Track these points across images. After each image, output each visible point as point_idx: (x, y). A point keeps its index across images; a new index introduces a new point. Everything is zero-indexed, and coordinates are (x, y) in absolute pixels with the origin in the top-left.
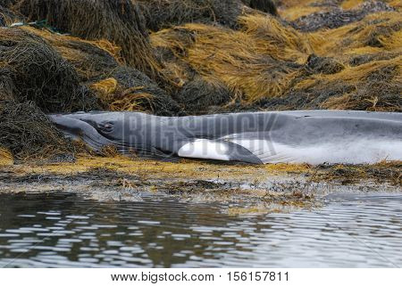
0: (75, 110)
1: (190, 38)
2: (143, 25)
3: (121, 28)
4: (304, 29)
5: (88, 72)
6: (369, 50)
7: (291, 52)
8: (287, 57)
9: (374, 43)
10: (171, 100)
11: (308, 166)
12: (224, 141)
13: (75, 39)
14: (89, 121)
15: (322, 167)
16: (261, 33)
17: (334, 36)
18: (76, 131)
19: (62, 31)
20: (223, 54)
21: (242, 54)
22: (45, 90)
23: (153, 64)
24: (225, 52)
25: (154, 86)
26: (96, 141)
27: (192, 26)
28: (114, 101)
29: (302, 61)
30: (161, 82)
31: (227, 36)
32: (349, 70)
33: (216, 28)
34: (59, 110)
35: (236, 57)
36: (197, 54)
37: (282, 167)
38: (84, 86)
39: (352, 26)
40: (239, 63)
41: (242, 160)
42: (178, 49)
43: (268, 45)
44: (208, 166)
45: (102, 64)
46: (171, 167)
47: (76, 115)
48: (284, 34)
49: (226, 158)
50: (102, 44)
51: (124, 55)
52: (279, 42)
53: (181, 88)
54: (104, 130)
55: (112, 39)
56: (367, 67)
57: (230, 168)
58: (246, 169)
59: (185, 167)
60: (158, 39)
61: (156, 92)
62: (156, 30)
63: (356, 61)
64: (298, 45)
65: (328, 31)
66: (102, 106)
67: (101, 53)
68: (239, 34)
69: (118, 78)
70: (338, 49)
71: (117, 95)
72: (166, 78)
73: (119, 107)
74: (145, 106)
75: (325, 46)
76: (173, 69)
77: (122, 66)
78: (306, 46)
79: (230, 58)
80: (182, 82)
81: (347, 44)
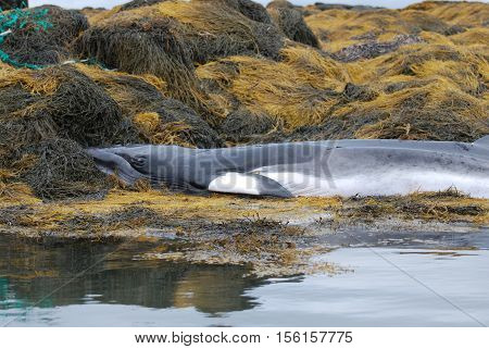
1: (235, 70)
2: (188, 58)
3: (166, 62)
4: (344, 59)
6: (403, 78)
7: (330, 81)
8: (326, 86)
9: (407, 71)
11: (339, 199)
13: (122, 74)
15: (354, 199)
16: (302, 64)
17: (372, 66)
18: (111, 165)
19: (111, 66)
20: (266, 84)
21: (283, 84)
23: (196, 95)
24: (267, 82)
25: (196, 118)
27: (237, 59)
28: (155, 134)
29: (340, 89)
30: (205, 113)
31: (269, 68)
32: (383, 98)
33: (260, 60)
35: (278, 87)
36: (241, 85)
37: (314, 202)
39: (387, 56)
40: (280, 92)
42: (223, 80)
43: (308, 75)
48: (323, 63)
49: (256, 192)
50: (148, 79)
52: (318, 71)
53: (225, 119)
55: (159, 74)
56: (401, 94)
60: (204, 72)
62: (203, 63)
63: (390, 89)
64: (337, 74)
65: (366, 61)
67: (148, 88)
68: (282, 65)
70: (375, 78)
72: (209, 109)
73: (160, 140)
75: (362, 75)
76: (219, 102)
78: (345, 74)
79: (272, 88)
80: (227, 112)
81: (384, 72)
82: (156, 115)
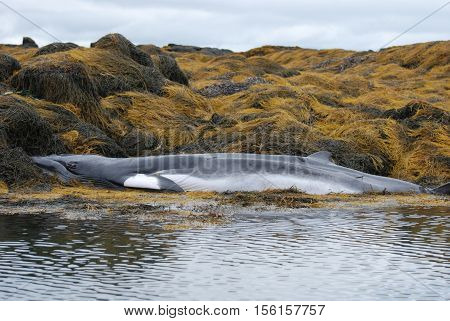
0: (49, 154)
1: (129, 101)
2: (96, 93)
3: (81, 95)
4: (207, 95)
5: (58, 127)
6: (253, 111)
7: (199, 112)
8: (197, 115)
9: (257, 106)
10: (117, 146)
11: (216, 193)
12: (155, 176)
13: (49, 103)
14: (60, 162)
15: (226, 193)
16: (179, 99)
17: (229, 101)
19: (40, 98)
20: (152, 113)
21: (165, 113)
22: (29, 139)
23: (103, 120)
24: (153, 112)
25: (105, 136)
26: (65, 175)
27: (130, 94)
28: (77, 147)
29: (208, 118)
30: (109, 133)
31: (154, 101)
32: (241, 125)
33: (146, 95)
34: (39, 154)
35: (162, 116)
36: (133, 113)
37: (198, 194)
38: (56, 137)
39: (241, 94)
40: (163, 120)
41: (170, 189)
42: (120, 109)
43: (183, 107)
44: (145, 194)
45: (68, 121)
46: (119, 194)
47: (51, 157)
48: (195, 98)
49: (158, 187)
50: (68, 106)
51: (83, 114)
52: (191, 105)
53: (122, 138)
54: (71, 168)
55: (75, 103)
56: (252, 123)
57: (161, 195)
58: (173, 196)
59: (129, 194)
60: (107, 103)
61: (106, 141)
62: (105, 96)
63: (245, 119)
64: (205, 107)
65: (225, 97)
66: (68, 150)
67: (67, 113)
68: (163, 99)
69: (79, 131)
70: (231, 110)
71: (79, 142)
72: (113, 130)
73: (81, 151)
74: (99, 150)
75: (221, 109)
76: (117, 124)
77: (82, 122)
78: (210, 107)
79: (157, 116)
80: (124, 133)
81: (239, 106)
82: (77, 133)
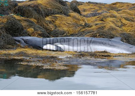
1: (56, 18)
3: (37, 15)
6: (101, 22)
7: (81, 22)
8: (80, 23)
9: (102, 20)
13: (26, 18)
16: (74, 17)
17: (94, 18)
18: (19, 41)
19: (23, 16)
20: (64, 22)
21: (69, 22)
23: (45, 25)
27: (57, 15)
29: (83, 24)
30: (47, 29)
31: (65, 18)
32: (94, 27)
33: (63, 16)
35: (67, 23)
36: (57, 22)
39: (98, 16)
40: (68, 25)
42: (53, 21)
43: (76, 20)
48: (80, 17)
49: (55, 50)
50: (32, 20)
52: (79, 20)
55: (35, 18)
56: (98, 26)
59: (44, 52)
60: (48, 19)
62: (48, 16)
63: (96, 25)
64: (83, 20)
67: (32, 22)
68: (69, 17)
70: (94, 22)
73: (33, 36)
75: (91, 21)
76: (51, 26)
80: (53, 29)
81: (96, 20)
82: (33, 29)
